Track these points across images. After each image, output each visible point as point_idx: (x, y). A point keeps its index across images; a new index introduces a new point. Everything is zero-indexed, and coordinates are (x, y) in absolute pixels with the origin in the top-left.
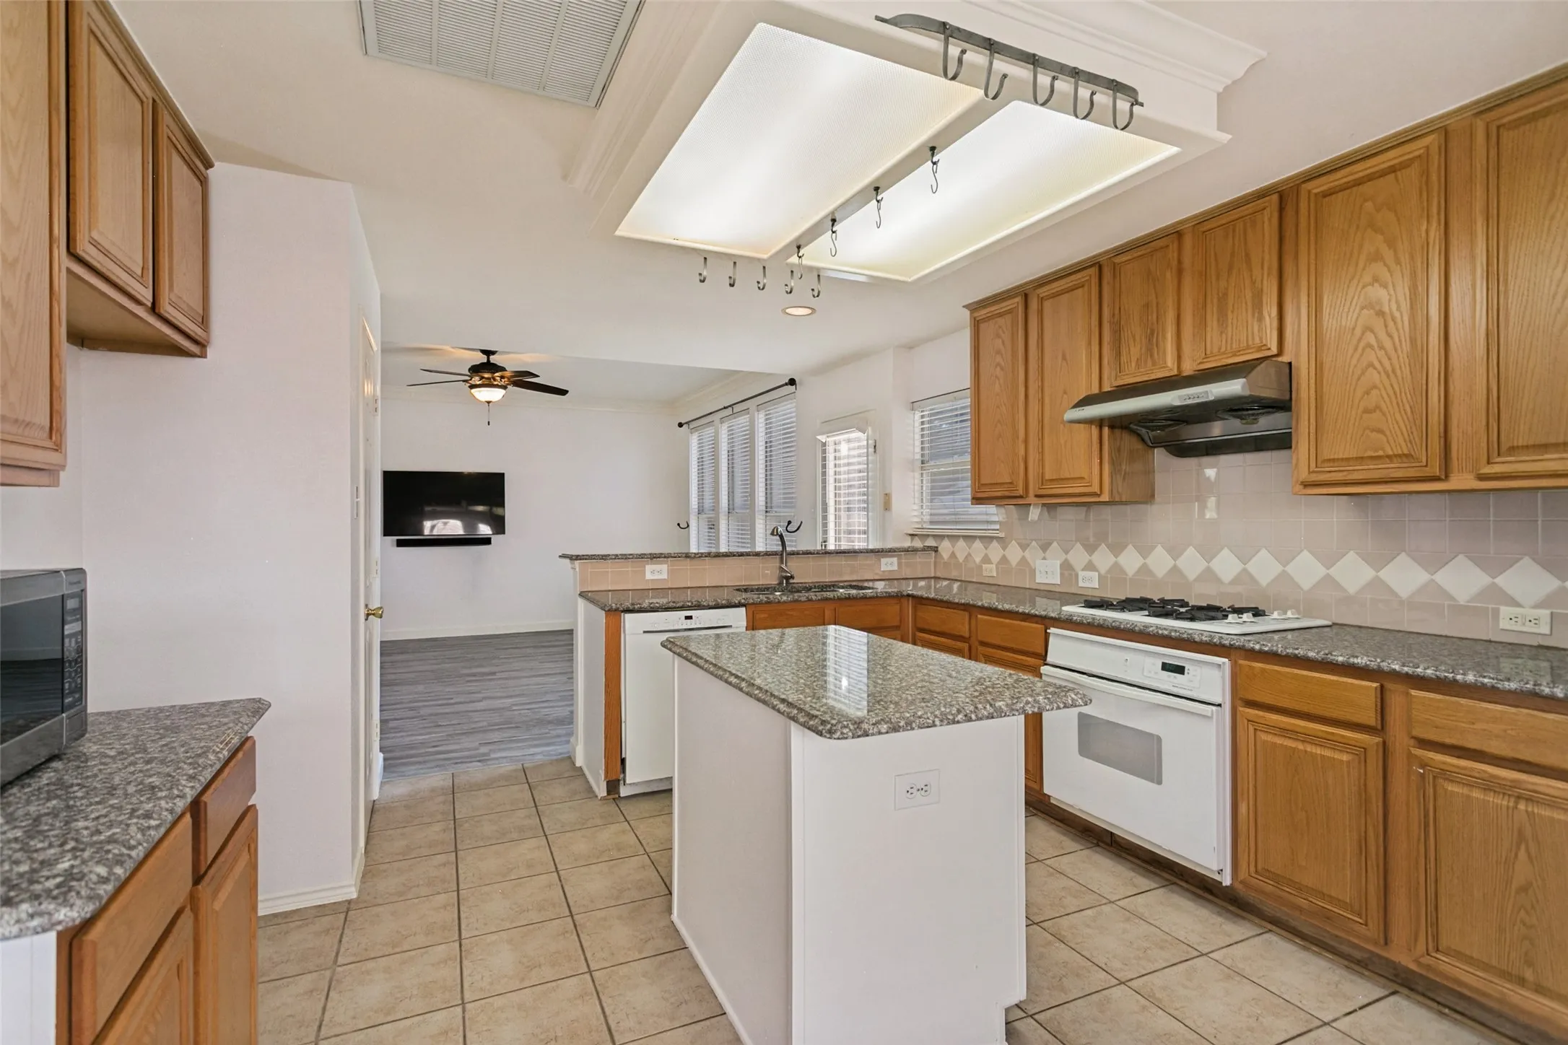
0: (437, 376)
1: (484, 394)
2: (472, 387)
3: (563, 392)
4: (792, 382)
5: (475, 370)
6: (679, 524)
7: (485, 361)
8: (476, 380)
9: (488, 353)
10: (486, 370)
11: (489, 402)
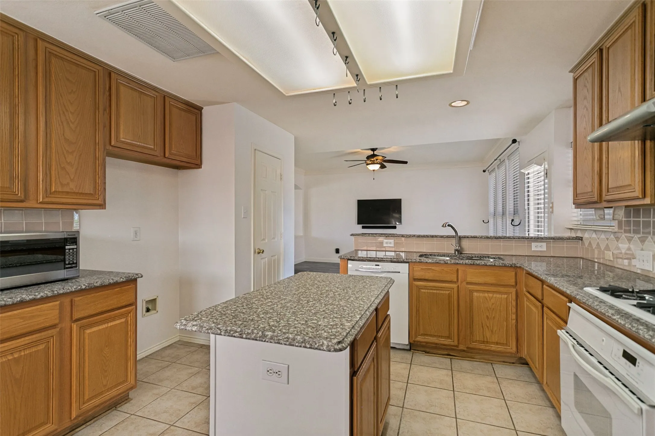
0: (354, 163)
1: (372, 167)
2: (368, 164)
3: (406, 163)
4: (514, 141)
5: (368, 158)
6: (483, 221)
7: (373, 154)
8: (369, 162)
9: (373, 150)
10: (371, 158)
11: (374, 170)
